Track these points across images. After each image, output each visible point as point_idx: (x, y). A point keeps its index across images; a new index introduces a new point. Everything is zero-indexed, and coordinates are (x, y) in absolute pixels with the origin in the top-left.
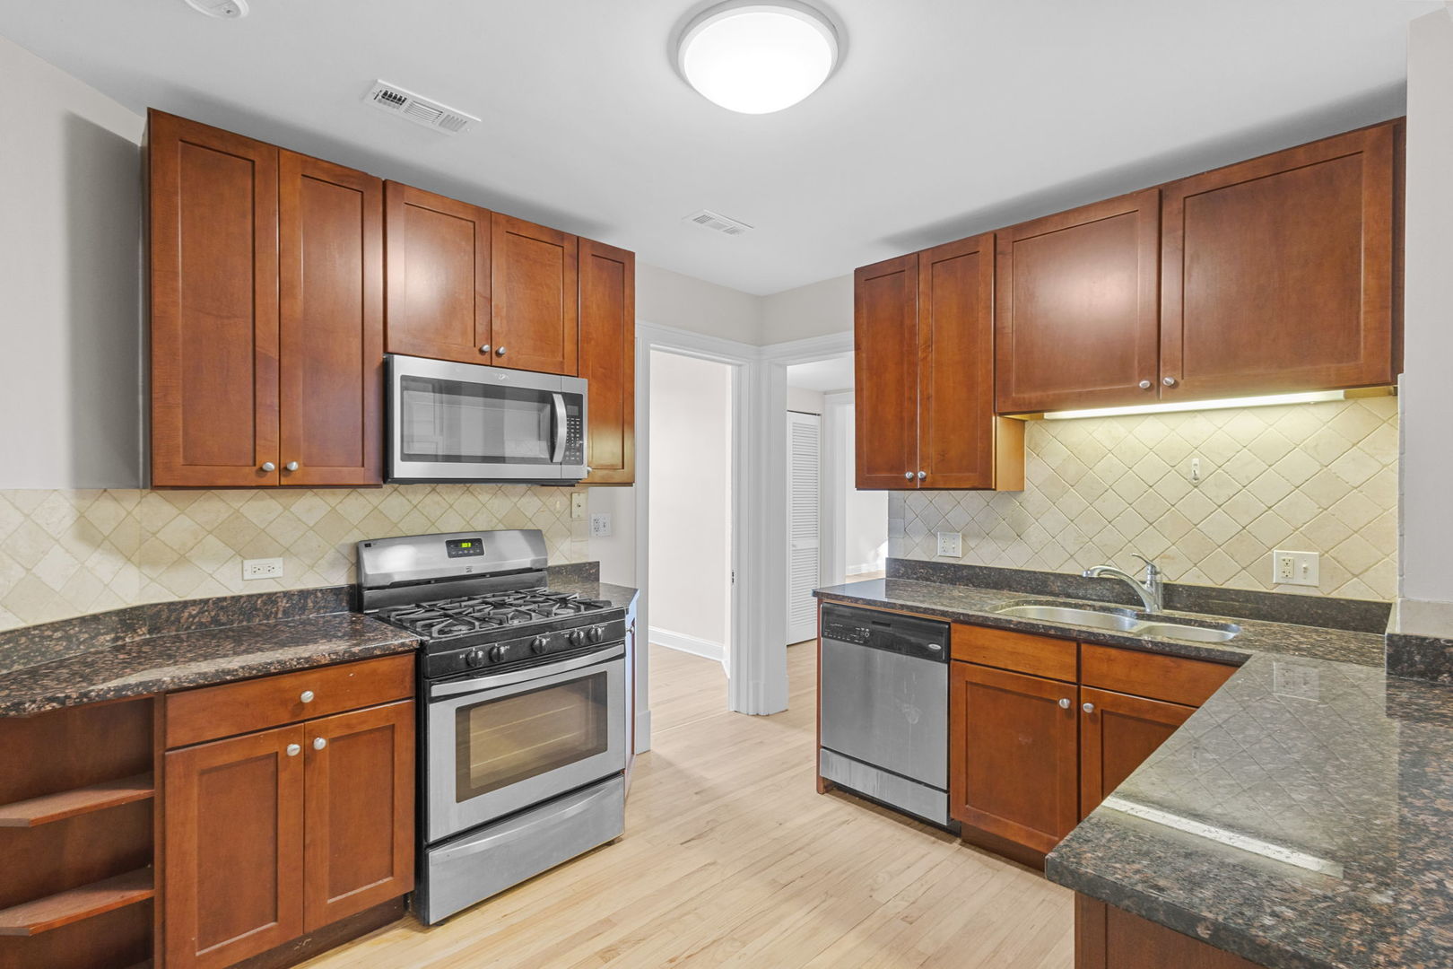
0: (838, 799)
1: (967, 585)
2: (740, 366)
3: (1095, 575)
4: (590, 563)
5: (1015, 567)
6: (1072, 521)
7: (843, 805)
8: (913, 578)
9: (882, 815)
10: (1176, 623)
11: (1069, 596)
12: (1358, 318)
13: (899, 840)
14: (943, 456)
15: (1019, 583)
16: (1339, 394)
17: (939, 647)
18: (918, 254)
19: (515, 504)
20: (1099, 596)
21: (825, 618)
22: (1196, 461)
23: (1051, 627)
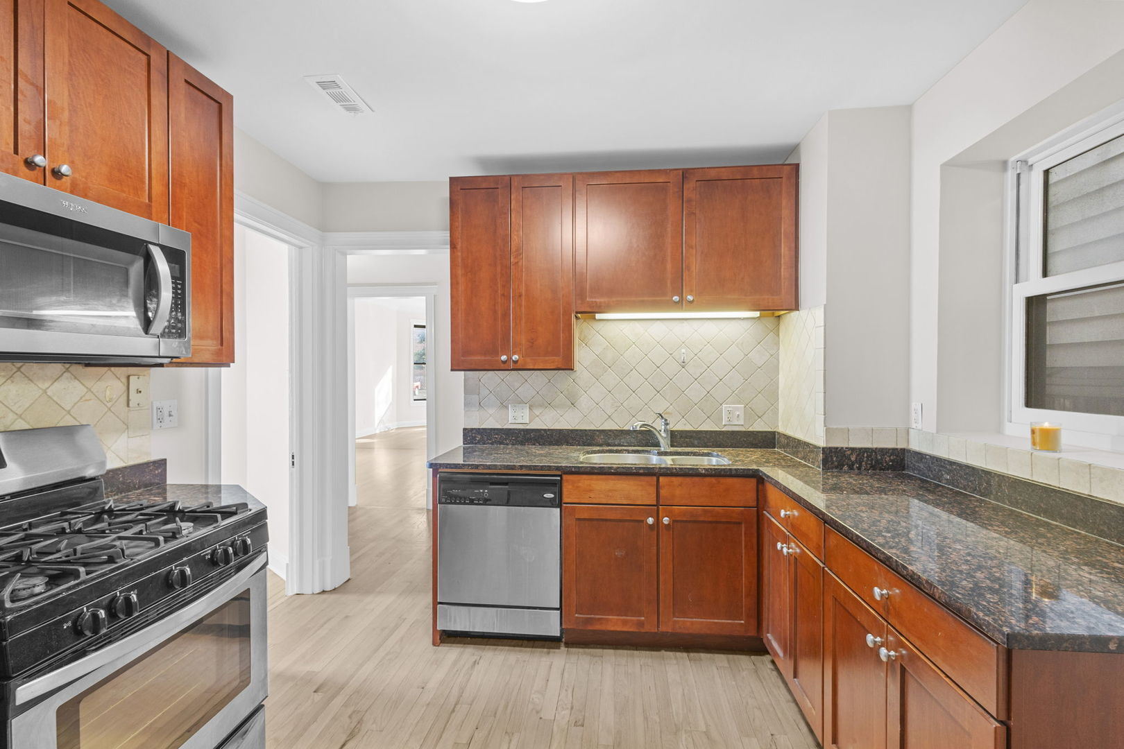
0: (454, 645)
1: (534, 445)
2: (301, 248)
3: (638, 429)
4: (154, 462)
5: (571, 428)
6: (610, 392)
7: (462, 649)
8: (488, 443)
9: (498, 645)
10: (681, 455)
11: (609, 445)
12: (780, 271)
13: (525, 661)
14: (533, 343)
15: (573, 439)
16: (757, 314)
17: (552, 496)
18: (510, 177)
19: (45, 392)
20: (628, 443)
21: (442, 486)
22: (683, 351)
23: (641, 468)
